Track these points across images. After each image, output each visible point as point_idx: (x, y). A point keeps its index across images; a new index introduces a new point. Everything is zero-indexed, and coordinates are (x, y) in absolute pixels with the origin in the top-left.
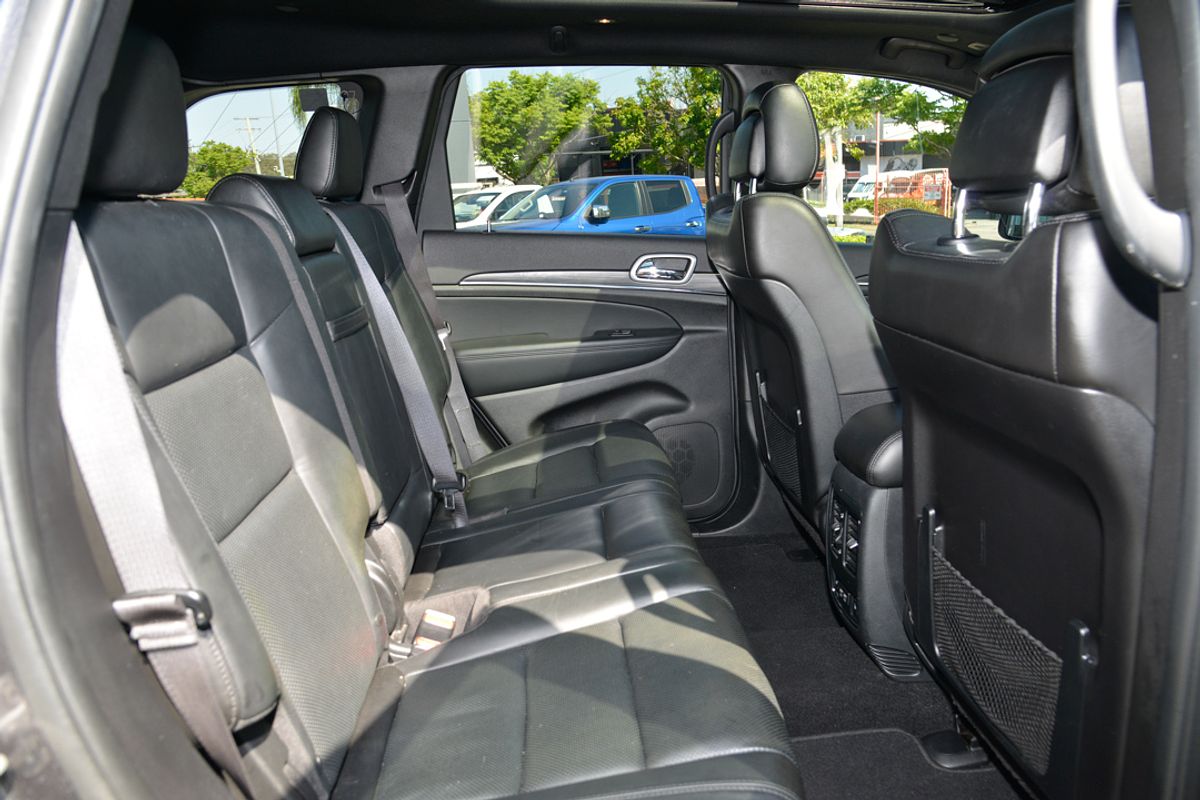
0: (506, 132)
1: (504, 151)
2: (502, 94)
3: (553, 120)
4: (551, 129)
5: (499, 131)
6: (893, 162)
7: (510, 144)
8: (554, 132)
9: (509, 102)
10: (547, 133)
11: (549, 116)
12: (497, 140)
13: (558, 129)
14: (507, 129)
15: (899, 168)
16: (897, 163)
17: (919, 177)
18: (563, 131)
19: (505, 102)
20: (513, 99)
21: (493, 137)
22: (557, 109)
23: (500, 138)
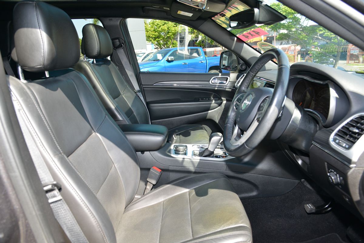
0: (157, 34)
1: (157, 40)
2: (156, 22)
3: (171, 30)
4: (171, 33)
5: (154, 33)
6: (282, 42)
7: (158, 37)
8: (171, 34)
9: (158, 24)
10: (169, 34)
11: (170, 28)
12: (154, 36)
13: (172, 33)
14: (157, 33)
15: (284, 44)
16: (284, 42)
17: (290, 47)
18: (174, 33)
19: (156, 24)
20: (159, 24)
21: (153, 35)
22: (172, 26)
23: (155, 35)
